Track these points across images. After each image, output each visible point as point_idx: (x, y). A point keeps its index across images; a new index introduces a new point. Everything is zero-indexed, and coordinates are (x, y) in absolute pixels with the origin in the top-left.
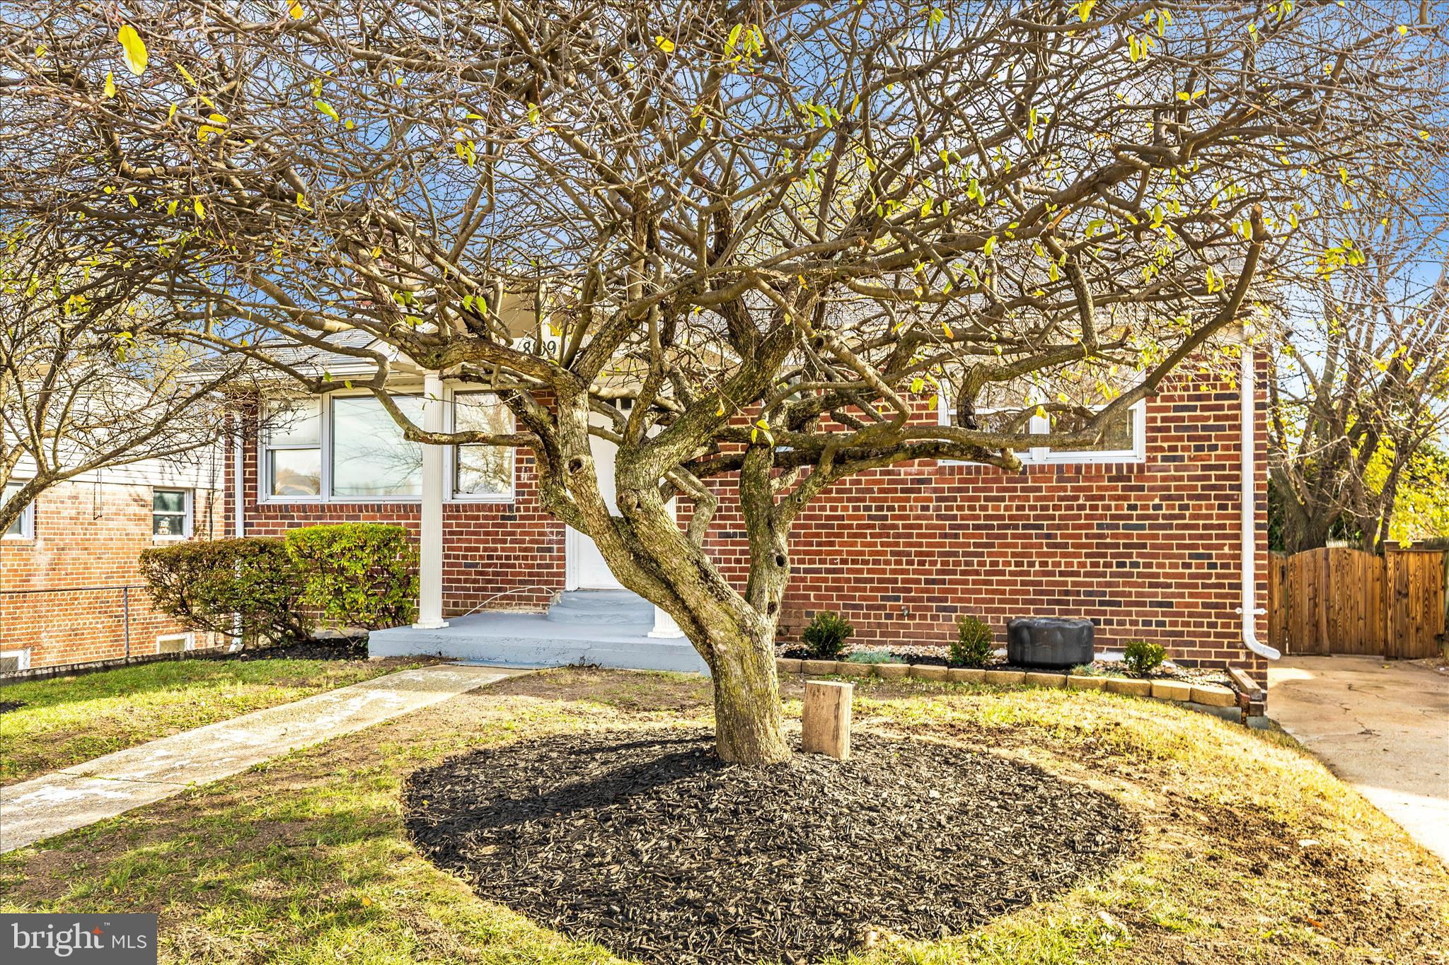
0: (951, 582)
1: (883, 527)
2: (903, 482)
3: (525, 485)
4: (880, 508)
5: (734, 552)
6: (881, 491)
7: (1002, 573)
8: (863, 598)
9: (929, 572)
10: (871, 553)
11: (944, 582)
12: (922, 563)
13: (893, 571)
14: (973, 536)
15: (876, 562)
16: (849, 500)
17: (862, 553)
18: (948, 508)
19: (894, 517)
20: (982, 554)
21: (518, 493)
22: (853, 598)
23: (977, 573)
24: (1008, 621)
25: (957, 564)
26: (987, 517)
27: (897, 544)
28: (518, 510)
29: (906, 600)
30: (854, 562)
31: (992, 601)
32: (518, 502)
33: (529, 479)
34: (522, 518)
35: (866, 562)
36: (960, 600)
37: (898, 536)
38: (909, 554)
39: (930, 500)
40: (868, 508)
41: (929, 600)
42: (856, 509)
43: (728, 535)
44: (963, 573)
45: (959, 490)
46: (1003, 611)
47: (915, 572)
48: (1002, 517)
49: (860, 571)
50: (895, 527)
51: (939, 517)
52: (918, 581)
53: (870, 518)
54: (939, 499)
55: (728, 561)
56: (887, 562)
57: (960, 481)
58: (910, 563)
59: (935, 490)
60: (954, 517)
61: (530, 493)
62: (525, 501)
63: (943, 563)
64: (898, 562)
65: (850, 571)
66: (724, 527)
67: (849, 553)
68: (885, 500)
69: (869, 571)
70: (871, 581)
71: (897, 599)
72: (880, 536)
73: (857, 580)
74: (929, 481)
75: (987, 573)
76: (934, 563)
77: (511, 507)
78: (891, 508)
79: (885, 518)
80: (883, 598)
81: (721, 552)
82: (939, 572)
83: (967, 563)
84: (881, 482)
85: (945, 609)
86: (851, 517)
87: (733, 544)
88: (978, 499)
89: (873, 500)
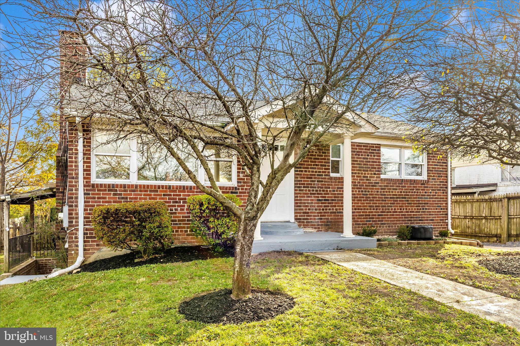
0: (384, 215)
1: (366, 198)
2: (372, 183)
3: (242, 179)
4: (365, 191)
5: (321, 206)
6: (366, 186)
7: (396, 212)
8: (361, 221)
9: (378, 212)
10: (363, 206)
11: (382, 215)
12: (377, 209)
13: (369, 212)
14: (390, 201)
15: (364, 209)
16: (357, 188)
17: (360, 206)
18: (384, 192)
19: (370, 194)
20: (391, 206)
21: (238, 182)
22: (358, 221)
23: (391, 212)
24: (398, 226)
25: (386, 209)
26: (393, 195)
27: (370, 203)
28: (239, 189)
29: (373, 221)
30: (358, 209)
31: (394, 221)
32: (238, 186)
33: (244, 176)
34: (240, 193)
35: (361, 209)
36: (386, 221)
37: (370, 200)
38: (373, 206)
39: (379, 189)
40: (362, 191)
41: (379, 221)
42: (359, 191)
43: (320, 200)
44: (387, 212)
45: (387, 186)
46: (397, 224)
47: (375, 212)
48: (396, 195)
49: (360, 212)
50: (370, 198)
51: (381, 195)
52: (376, 215)
53: (363, 194)
54: (382, 189)
55: (320, 210)
56: (367, 209)
57: (387, 183)
58: (374, 209)
59: (380, 186)
60: (385, 195)
61: (244, 183)
62: (241, 186)
63: (383, 209)
64: (370, 209)
65: (357, 212)
66: (318, 197)
67: (357, 206)
68: (367, 189)
69: (363, 212)
70: (363, 215)
71: (370, 221)
72: (365, 200)
73: (359, 215)
74: (378, 183)
75: (393, 212)
76: (380, 209)
77: (236, 188)
78: (369, 192)
79: (367, 195)
80: (366, 221)
81: (318, 206)
82: (381, 212)
83: (388, 209)
84: (366, 183)
85: (382, 224)
86: (358, 194)
87: (322, 203)
88: (390, 189)
89: (364, 188)
